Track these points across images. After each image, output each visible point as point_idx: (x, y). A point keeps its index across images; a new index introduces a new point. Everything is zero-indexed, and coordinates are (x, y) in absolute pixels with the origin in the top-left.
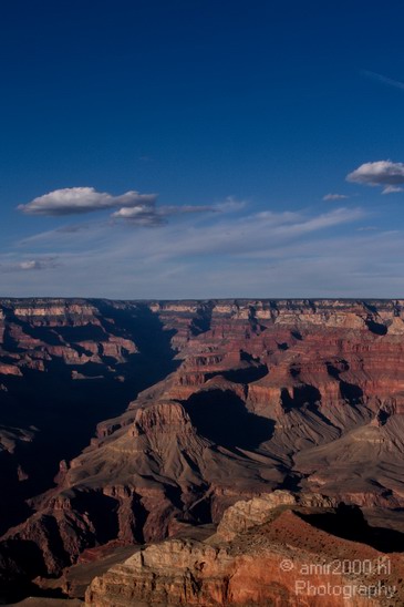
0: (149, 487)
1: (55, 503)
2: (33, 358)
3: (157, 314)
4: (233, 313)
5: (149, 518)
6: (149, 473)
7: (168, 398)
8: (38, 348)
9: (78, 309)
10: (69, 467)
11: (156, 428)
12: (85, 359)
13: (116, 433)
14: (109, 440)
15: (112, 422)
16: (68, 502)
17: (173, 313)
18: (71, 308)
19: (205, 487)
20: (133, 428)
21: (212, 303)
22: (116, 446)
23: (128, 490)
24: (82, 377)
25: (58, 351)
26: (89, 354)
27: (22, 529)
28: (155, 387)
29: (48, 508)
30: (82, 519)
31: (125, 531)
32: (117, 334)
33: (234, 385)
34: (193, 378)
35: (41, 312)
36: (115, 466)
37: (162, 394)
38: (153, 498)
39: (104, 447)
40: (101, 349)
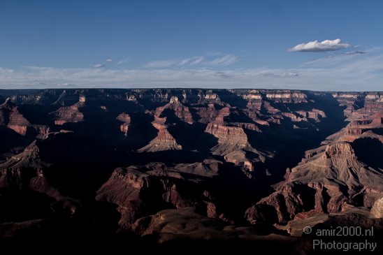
0: (331, 185)
1: (284, 189)
2: (275, 118)
3: (336, 98)
4: (377, 99)
5: (331, 200)
6: (331, 178)
7: (343, 140)
8: (278, 113)
9: (297, 95)
10: (291, 171)
11: (336, 155)
12: (300, 119)
13: (315, 156)
14: (311, 160)
15: (313, 151)
16: (290, 188)
17: (344, 98)
18: (294, 95)
19: (361, 187)
20: (324, 155)
21: (365, 94)
22: (315, 163)
23: (320, 185)
24: (298, 127)
25: (287, 115)
26: (302, 117)
27: (267, 200)
28: (335, 135)
29: (280, 191)
30: (297, 198)
31: (318, 205)
32: (316, 108)
33: (378, 136)
34: (355, 131)
35: (279, 96)
36: (314, 173)
37: (338, 138)
38: (334, 190)
39: (309, 163)
40: (308, 115)
